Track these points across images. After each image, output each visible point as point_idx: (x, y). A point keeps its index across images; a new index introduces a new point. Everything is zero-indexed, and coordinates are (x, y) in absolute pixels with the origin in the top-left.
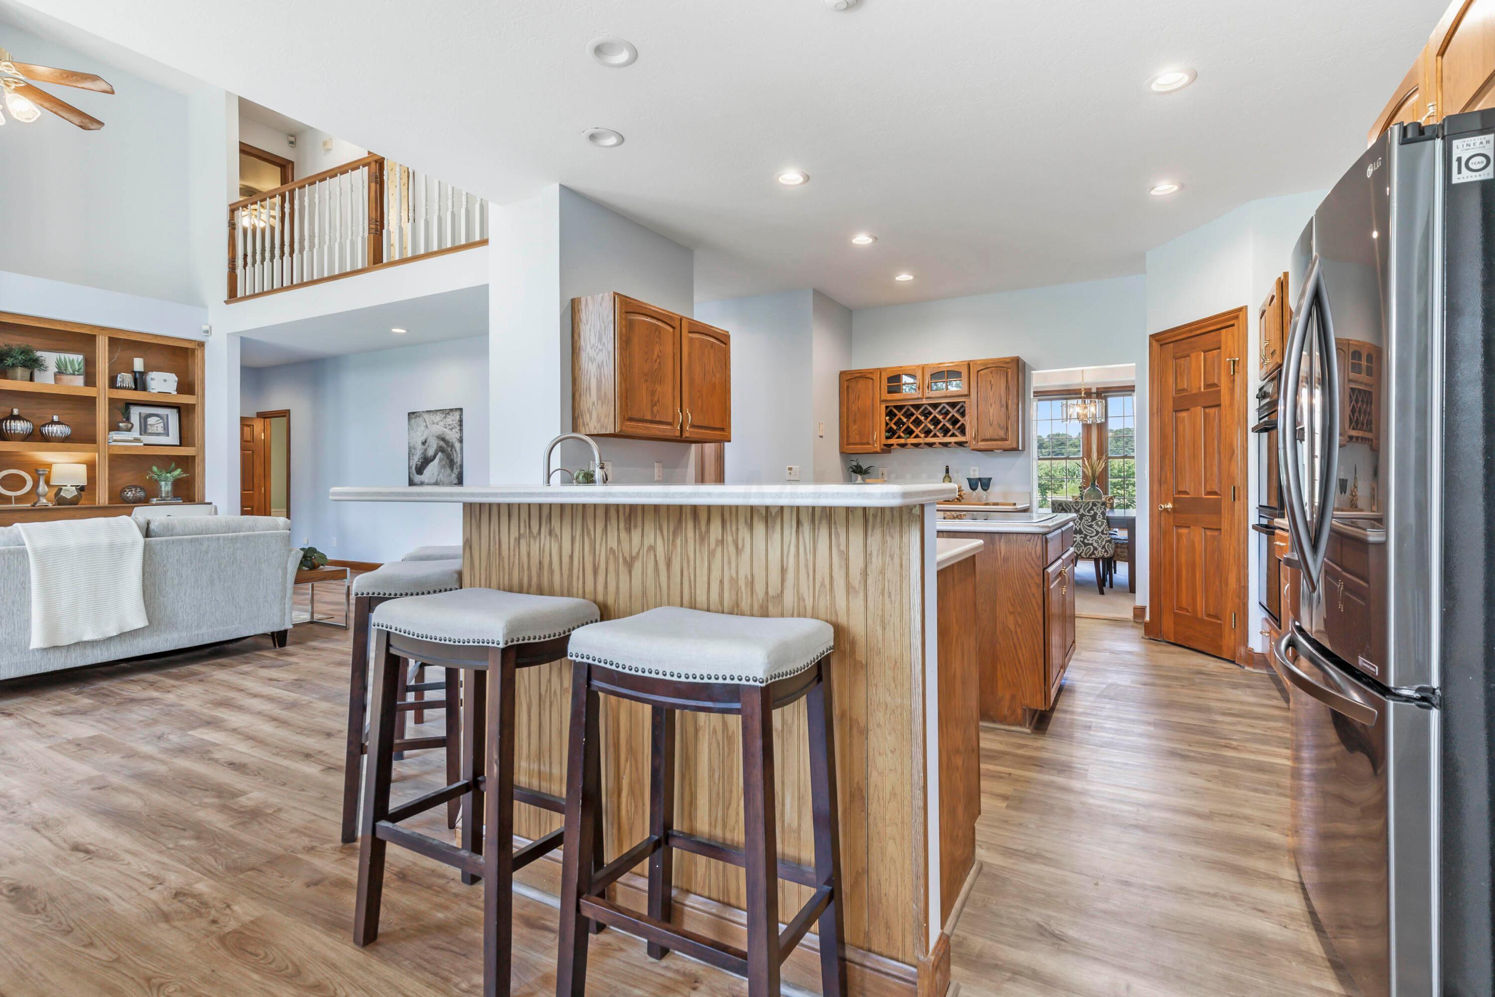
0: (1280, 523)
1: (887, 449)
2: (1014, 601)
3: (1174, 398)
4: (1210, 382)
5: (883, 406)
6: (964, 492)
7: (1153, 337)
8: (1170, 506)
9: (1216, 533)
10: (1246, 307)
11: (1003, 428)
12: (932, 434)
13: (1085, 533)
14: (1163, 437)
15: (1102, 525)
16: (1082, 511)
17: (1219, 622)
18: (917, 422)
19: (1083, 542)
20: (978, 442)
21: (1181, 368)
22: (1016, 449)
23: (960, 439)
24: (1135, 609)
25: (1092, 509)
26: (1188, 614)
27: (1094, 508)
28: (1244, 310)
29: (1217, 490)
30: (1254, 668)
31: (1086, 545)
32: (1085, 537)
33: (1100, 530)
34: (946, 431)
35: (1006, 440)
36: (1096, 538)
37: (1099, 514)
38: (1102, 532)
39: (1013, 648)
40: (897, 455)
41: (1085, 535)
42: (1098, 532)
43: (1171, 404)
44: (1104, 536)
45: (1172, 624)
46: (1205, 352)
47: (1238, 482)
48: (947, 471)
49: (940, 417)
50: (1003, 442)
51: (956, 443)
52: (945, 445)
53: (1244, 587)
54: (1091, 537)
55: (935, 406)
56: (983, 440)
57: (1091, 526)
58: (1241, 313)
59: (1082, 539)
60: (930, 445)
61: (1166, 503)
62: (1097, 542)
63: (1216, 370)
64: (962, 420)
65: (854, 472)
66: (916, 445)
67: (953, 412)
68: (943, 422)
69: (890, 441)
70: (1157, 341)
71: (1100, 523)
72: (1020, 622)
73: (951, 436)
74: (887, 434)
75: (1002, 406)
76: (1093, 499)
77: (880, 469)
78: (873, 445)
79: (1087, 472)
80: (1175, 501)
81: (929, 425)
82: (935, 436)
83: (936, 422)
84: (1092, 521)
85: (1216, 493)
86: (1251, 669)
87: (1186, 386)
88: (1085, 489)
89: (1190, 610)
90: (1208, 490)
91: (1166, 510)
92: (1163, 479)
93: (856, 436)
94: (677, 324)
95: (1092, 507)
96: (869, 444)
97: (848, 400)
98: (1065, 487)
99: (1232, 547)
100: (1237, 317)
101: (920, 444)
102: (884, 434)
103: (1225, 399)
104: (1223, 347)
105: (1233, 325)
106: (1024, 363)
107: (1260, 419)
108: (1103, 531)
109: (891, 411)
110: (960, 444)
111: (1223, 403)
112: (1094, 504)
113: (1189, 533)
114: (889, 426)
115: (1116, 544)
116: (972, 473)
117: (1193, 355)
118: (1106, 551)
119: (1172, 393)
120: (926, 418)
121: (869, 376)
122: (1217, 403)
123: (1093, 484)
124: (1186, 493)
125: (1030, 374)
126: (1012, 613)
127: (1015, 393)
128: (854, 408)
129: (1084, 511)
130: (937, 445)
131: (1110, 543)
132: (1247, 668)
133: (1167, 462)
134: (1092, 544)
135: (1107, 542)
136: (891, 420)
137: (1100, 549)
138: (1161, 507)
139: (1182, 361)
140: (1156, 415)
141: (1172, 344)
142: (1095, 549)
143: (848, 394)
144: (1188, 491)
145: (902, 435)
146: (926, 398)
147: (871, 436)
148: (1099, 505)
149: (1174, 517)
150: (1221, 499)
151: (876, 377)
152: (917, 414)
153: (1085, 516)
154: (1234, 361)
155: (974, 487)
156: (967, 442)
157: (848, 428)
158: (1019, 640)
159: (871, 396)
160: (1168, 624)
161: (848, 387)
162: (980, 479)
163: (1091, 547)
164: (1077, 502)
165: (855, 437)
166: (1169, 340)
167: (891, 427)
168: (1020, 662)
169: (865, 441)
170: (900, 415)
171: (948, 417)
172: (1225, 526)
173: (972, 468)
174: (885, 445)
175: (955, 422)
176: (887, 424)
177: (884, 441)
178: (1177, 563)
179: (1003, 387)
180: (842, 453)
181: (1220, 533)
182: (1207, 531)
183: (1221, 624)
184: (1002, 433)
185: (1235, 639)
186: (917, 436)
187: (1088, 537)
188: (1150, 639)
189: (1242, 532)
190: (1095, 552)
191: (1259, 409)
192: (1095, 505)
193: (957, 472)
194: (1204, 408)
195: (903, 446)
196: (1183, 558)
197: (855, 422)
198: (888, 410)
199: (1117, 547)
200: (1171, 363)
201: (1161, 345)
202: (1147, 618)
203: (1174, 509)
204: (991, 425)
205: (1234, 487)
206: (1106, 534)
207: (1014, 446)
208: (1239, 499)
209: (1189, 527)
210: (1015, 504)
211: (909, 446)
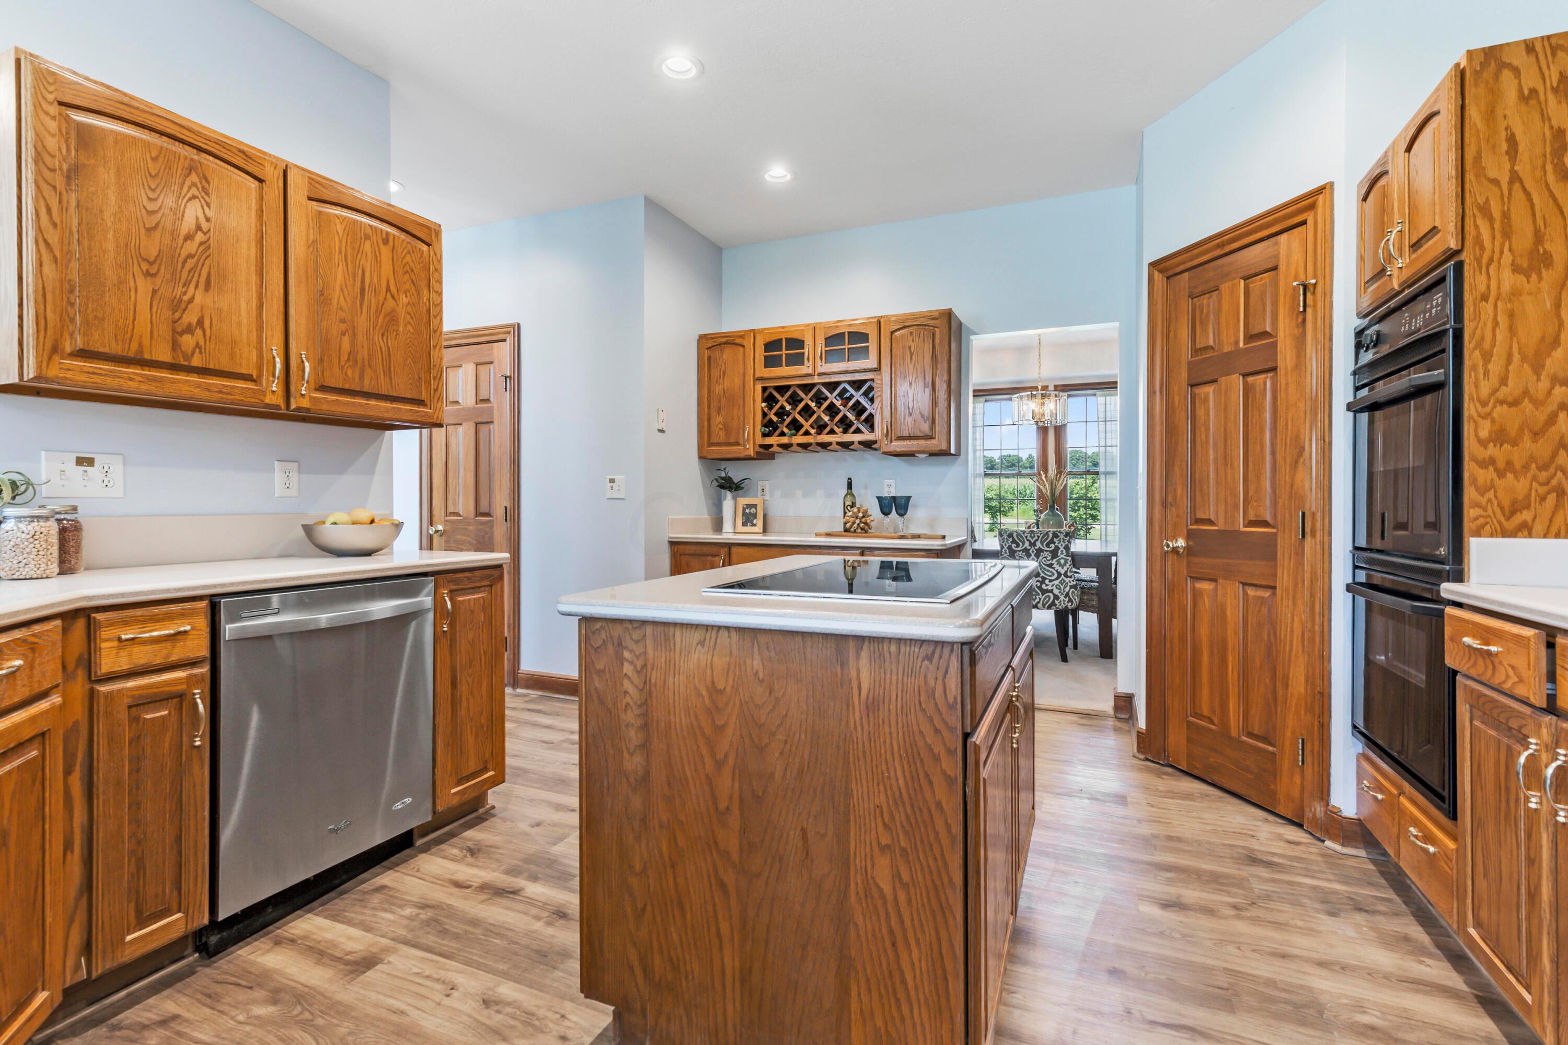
0: (1452, 592)
1: (765, 453)
2: (892, 817)
3: (1189, 363)
4: (1257, 330)
5: (759, 388)
6: (872, 518)
7: (1154, 265)
8: (1181, 543)
9: (1266, 594)
10: (1332, 184)
11: (928, 419)
12: (828, 429)
13: (1042, 575)
14: (1171, 430)
15: (1065, 565)
16: (1038, 544)
17: (1271, 749)
18: (807, 412)
19: (1040, 588)
20: (891, 442)
21: (1202, 312)
22: (945, 453)
23: (867, 436)
24: (1117, 697)
25: (1052, 542)
26: (1213, 727)
27: (1055, 540)
28: (1327, 190)
29: (1269, 518)
30: (1343, 845)
31: (1044, 592)
32: (1043, 582)
33: (1063, 572)
34: (846, 425)
35: (931, 438)
36: (1057, 582)
37: (1062, 548)
38: (1066, 575)
39: (888, 944)
40: (783, 462)
41: (1043, 577)
42: (1059, 574)
43: (1184, 374)
44: (1067, 580)
45: (1185, 741)
46: (1246, 279)
47: (1312, 503)
48: (850, 486)
49: (838, 403)
50: (928, 442)
51: (860, 443)
52: (846, 446)
53: (1322, 694)
54: (1051, 581)
55: (832, 386)
56: (900, 438)
57: (1051, 566)
58: (1321, 197)
59: (1039, 584)
60: (824, 446)
61: (1174, 538)
62: (1058, 588)
63: (1268, 309)
64: (870, 409)
65: (722, 487)
66: (805, 446)
67: (858, 396)
68: (844, 411)
69: (768, 441)
70: (1160, 271)
71: (1062, 561)
72: (906, 877)
73: (854, 432)
74: (763, 429)
75: (925, 386)
76: (1053, 526)
77: (760, 483)
78: (745, 446)
79: (1044, 491)
80: (1190, 536)
81: (823, 415)
82: (832, 432)
83: (832, 410)
84: (1052, 559)
85: (1265, 524)
86: (1338, 847)
87: (1211, 343)
88: (1041, 513)
89: (1216, 721)
90: (1252, 516)
91: (1175, 550)
92: (1170, 499)
93: (721, 433)
94: (272, 175)
95: (1052, 539)
96: (737, 444)
97: (709, 377)
98: (1015, 509)
99: (1296, 619)
100: (1312, 207)
101: (810, 444)
102: (759, 429)
103: (1286, 356)
104: (1282, 268)
105: (1304, 223)
106: (960, 324)
107: (1357, 389)
108: (1066, 572)
109: (771, 395)
110: (868, 445)
111: (1280, 364)
112: (1055, 535)
113: (1216, 590)
114: (767, 418)
115: (1082, 588)
116: (886, 489)
117: (1225, 287)
118: (1070, 600)
119: (1186, 355)
120: (819, 404)
121: (738, 341)
122: (1270, 365)
123: (1052, 507)
124: (1210, 522)
125: (968, 340)
126: (884, 849)
127: (946, 365)
128: (718, 389)
129: (1042, 543)
130: (834, 446)
131: (1076, 589)
132: (1328, 843)
133: (1177, 469)
134: (1051, 591)
135: (1071, 587)
136: (771, 408)
137: (1062, 598)
138: (1168, 546)
139: (1204, 300)
140: (1158, 393)
141: (1186, 275)
142: (1056, 597)
143: (709, 370)
144: (1212, 517)
145: (786, 430)
146: (820, 374)
147: (741, 431)
148: (1062, 536)
149: (1188, 562)
150: (1275, 534)
151: (748, 343)
152: (807, 400)
153: (1043, 551)
154: (1305, 287)
155: (886, 510)
156: (875, 442)
157: (709, 420)
158: (902, 922)
159: (741, 372)
160: (1176, 738)
161: (709, 358)
162: (894, 498)
163: (1051, 595)
164: (1032, 532)
165: (719, 435)
166: (1182, 267)
167: (771, 420)
168: (904, 982)
169: (732, 440)
170: (782, 401)
171: (851, 404)
172: (1284, 579)
173: (887, 482)
174: (761, 446)
175: (859, 409)
176: (765, 415)
177: (760, 440)
178: (1193, 638)
179: (928, 356)
180: (701, 457)
181: (1274, 594)
182: (1247, 588)
183: (1273, 754)
184: (925, 427)
185: (1302, 787)
186: (807, 433)
187: (1047, 581)
188: (1147, 759)
189: (1319, 595)
190: (1056, 602)
191: (1355, 373)
192: (1057, 536)
193: (866, 487)
194: (1245, 375)
195: (786, 447)
196: (1204, 631)
197: (719, 412)
198: (766, 394)
199: (1083, 593)
200: (1185, 305)
201: (1168, 278)
202: (1142, 724)
203: (1188, 549)
204: (910, 414)
205: (1303, 514)
206: (1071, 577)
207: (944, 447)
208: (1313, 534)
209: (1216, 581)
210: (944, 537)
211: (795, 448)
